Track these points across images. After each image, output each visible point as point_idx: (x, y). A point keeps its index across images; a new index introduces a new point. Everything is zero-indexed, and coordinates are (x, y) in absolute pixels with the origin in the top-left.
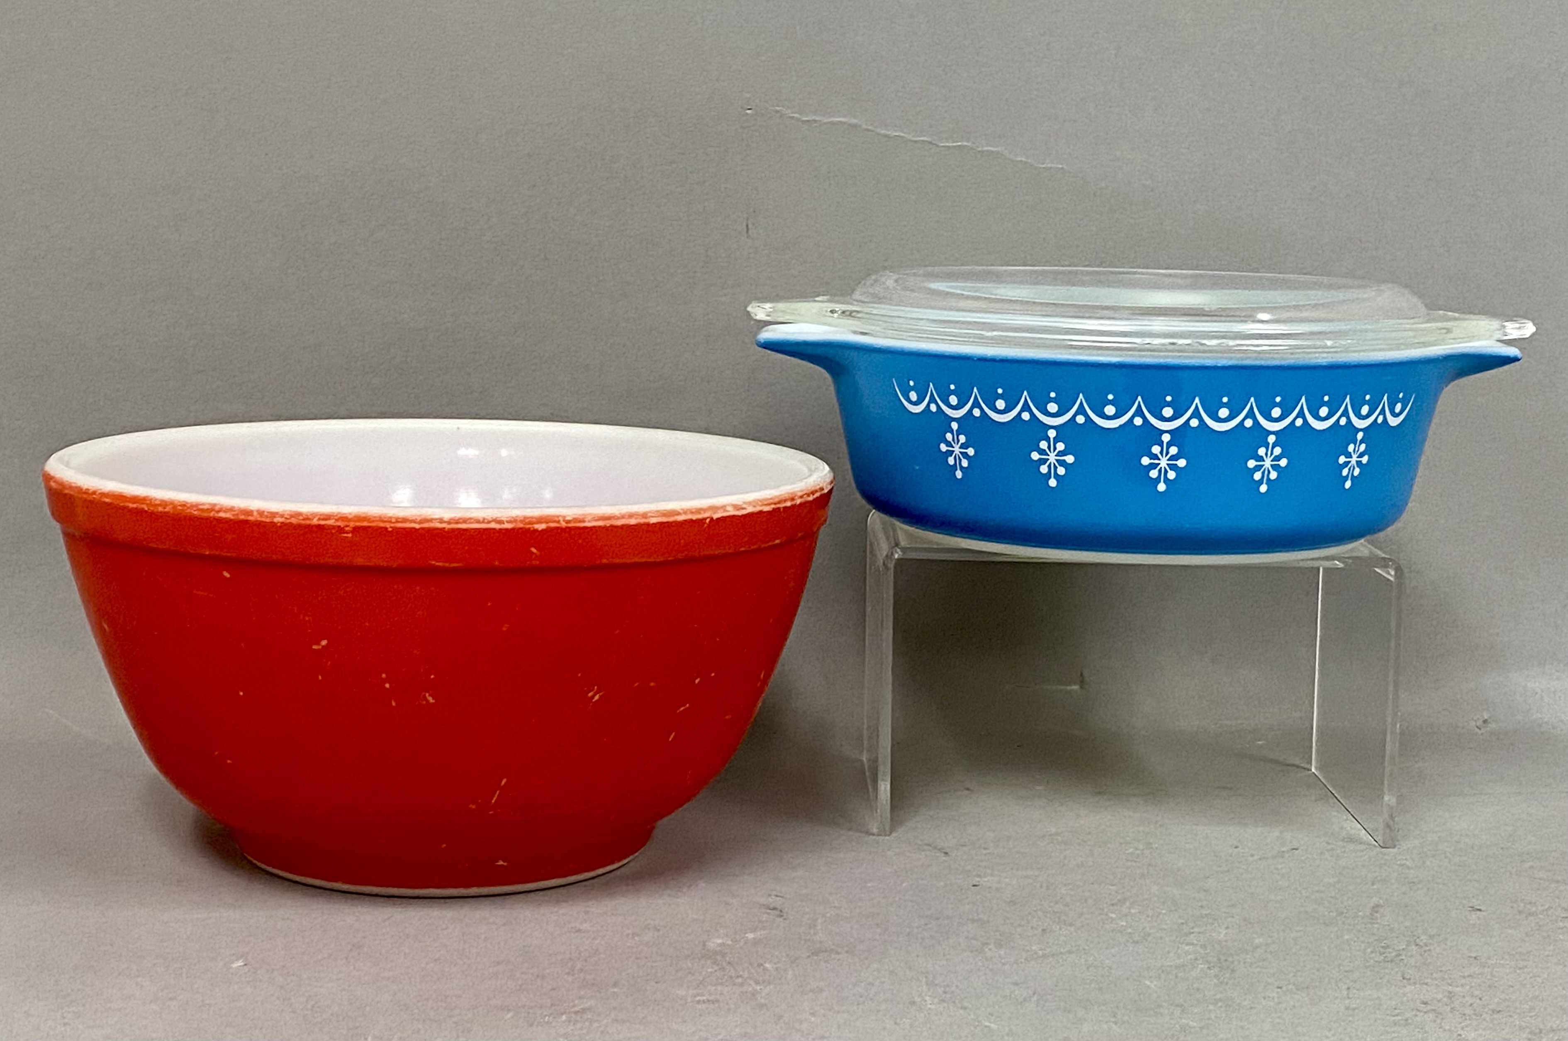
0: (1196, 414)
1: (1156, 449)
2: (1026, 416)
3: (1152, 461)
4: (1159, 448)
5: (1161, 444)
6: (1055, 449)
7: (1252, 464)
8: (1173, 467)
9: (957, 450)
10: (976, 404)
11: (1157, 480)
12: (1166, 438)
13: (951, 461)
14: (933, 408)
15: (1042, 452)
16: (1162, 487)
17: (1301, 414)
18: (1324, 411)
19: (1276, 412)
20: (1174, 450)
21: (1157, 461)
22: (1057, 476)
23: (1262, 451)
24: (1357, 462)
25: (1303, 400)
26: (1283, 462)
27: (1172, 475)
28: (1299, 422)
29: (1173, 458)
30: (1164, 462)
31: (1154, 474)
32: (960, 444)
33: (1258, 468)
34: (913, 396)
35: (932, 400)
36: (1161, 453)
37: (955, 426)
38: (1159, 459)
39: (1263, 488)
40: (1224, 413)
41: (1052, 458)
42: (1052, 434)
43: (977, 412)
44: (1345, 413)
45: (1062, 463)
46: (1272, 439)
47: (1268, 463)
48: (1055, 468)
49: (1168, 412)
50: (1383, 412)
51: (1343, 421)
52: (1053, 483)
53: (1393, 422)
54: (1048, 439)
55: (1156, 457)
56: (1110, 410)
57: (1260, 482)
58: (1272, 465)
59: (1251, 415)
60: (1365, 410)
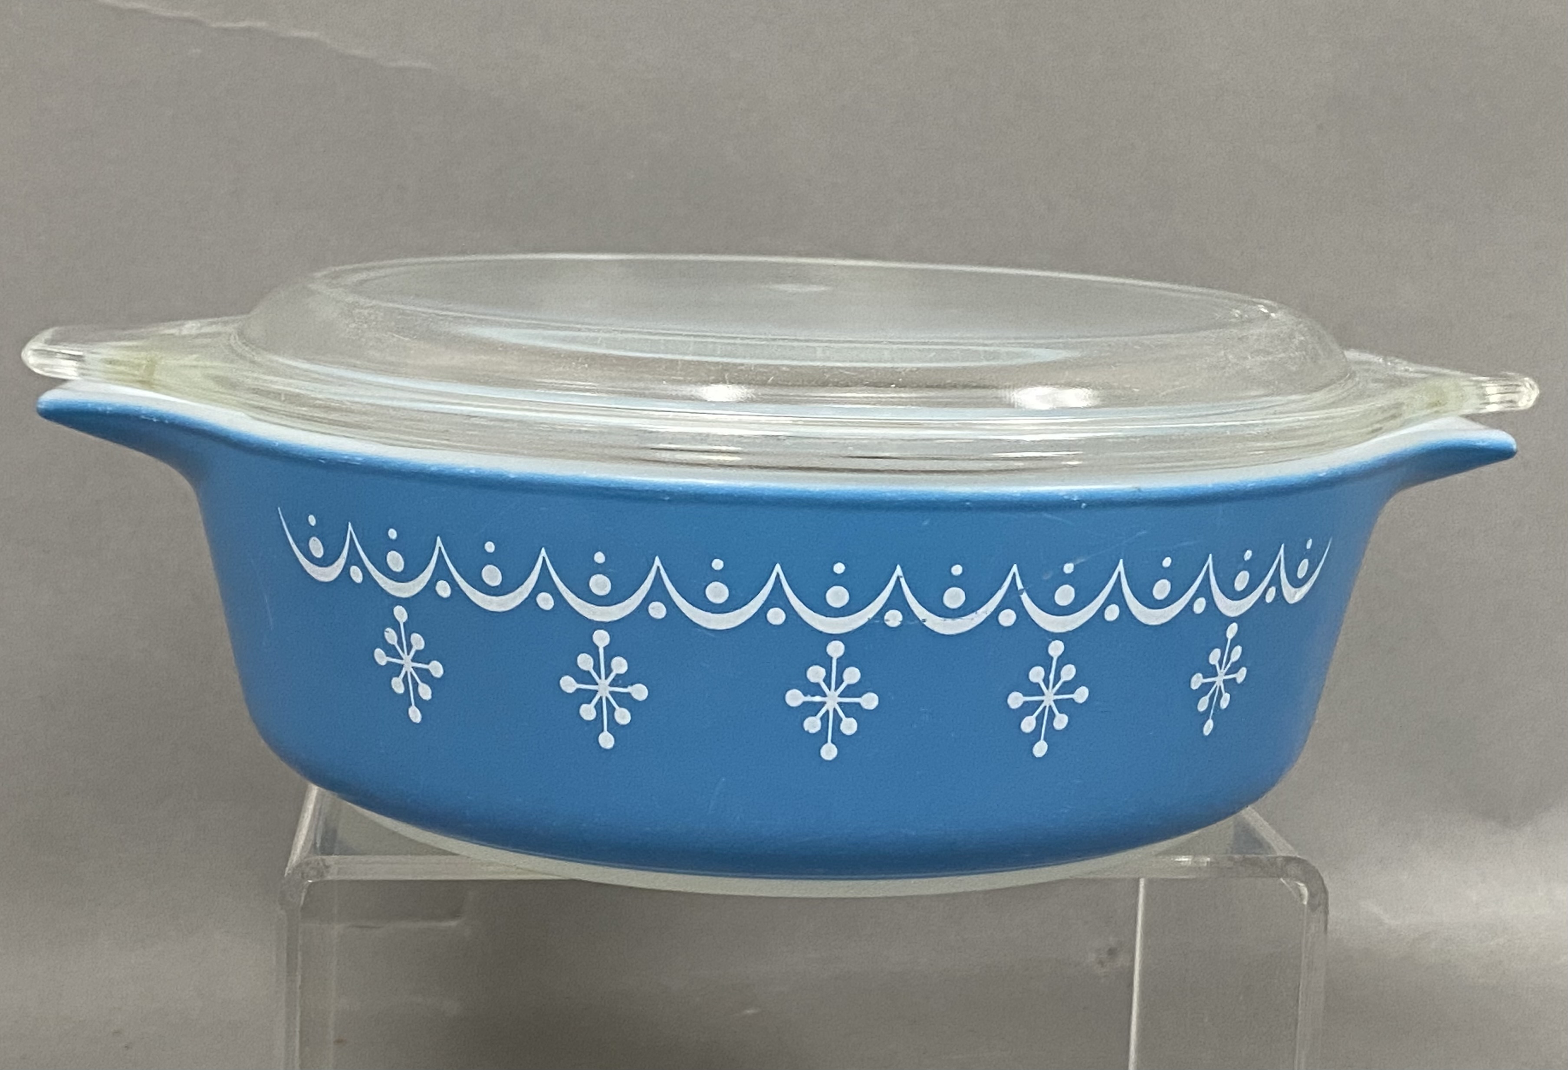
0: (897, 601)
1: (816, 674)
2: (546, 601)
3: (809, 698)
4: (822, 672)
5: (825, 661)
6: (609, 671)
7: (1016, 700)
8: (852, 710)
9: (408, 664)
10: (441, 573)
11: (820, 738)
12: (836, 649)
13: (397, 685)
14: (357, 575)
15: (583, 677)
16: (829, 752)
17: (1116, 597)
18: (1162, 589)
19: (1065, 595)
20: (852, 675)
21: (818, 699)
22: (614, 727)
23: (1036, 674)
24: (1225, 681)
25: (1121, 567)
26: (1081, 695)
27: (849, 726)
28: (1112, 613)
29: (851, 691)
30: (832, 700)
31: (812, 725)
32: (412, 653)
33: (1027, 709)
34: (317, 548)
35: (354, 559)
36: (827, 680)
37: (401, 614)
38: (825, 695)
39: (1040, 749)
40: (954, 597)
41: (604, 688)
42: (601, 638)
43: (443, 589)
44: (1204, 591)
45: (625, 700)
46: (1056, 649)
47: (1049, 698)
48: (611, 710)
49: (837, 596)
50: (1275, 581)
51: (1200, 606)
52: (606, 740)
53: (1294, 595)
54: (593, 651)
55: (815, 689)
56: (717, 592)
57: (1035, 736)
58: (1055, 701)
59: (1011, 601)
60: (1241, 581)
